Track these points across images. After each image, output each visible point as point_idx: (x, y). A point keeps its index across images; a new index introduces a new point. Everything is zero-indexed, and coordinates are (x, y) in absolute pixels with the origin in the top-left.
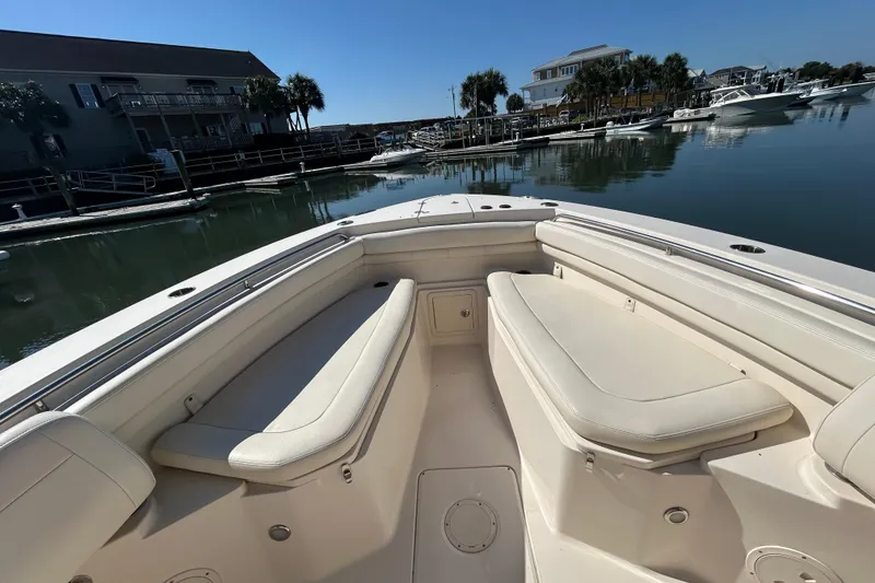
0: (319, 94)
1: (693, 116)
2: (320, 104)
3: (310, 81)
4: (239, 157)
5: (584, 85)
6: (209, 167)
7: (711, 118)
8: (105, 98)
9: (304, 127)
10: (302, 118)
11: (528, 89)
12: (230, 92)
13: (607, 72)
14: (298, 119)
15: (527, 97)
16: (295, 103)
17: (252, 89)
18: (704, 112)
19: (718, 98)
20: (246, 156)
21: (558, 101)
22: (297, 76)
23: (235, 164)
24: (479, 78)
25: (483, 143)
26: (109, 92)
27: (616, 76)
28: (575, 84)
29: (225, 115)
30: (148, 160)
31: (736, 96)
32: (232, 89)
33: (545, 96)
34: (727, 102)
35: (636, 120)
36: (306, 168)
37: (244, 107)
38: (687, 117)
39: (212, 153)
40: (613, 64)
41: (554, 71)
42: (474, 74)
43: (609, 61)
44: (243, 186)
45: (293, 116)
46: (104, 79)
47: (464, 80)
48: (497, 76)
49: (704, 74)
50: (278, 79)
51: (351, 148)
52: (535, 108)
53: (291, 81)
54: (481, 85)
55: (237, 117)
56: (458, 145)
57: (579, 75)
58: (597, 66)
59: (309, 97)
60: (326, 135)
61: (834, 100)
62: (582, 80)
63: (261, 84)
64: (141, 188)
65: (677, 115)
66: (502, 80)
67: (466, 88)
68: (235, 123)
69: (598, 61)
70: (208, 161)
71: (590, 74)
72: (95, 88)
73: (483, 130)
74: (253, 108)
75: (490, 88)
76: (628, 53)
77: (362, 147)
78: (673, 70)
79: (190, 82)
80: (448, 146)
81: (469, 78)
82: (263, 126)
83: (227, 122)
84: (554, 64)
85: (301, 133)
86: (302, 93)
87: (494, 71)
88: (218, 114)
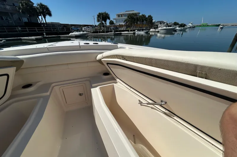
0: (50, 11)
1: (154, 31)
2: (50, 15)
3: (46, 6)
4: (18, 29)
5: (130, 20)
6: (5, 31)
7: (158, 32)
10: (43, 18)
11: (115, 19)
12: (12, 5)
13: (135, 17)
14: (42, 18)
15: (114, 21)
16: (40, 13)
17: (22, 5)
18: (157, 30)
19: (160, 27)
20: (21, 29)
21: (123, 24)
22: (41, 4)
23: (17, 31)
24: (102, 14)
25: (104, 32)
27: (137, 19)
28: (127, 19)
29: (11, 13)
31: (163, 27)
32: (13, 4)
33: (119, 22)
34: (162, 28)
35: (143, 30)
36: (46, 35)
37: (19, 11)
38: (153, 31)
39: (5, 26)
40: (137, 15)
41: (122, 15)
42: (101, 12)
43: (135, 14)
44: (21, 39)
45: (40, 17)
47: (98, 14)
48: (107, 14)
49: (155, 22)
50: (33, 4)
51: (62, 30)
52: (117, 25)
53: (38, 5)
54: (103, 16)
55: (17, 15)
56: (97, 32)
59: (45, 11)
60: (53, 25)
61: (181, 30)
62: (129, 18)
63: (26, 4)
65: (151, 30)
66: (109, 15)
67: (99, 16)
68: (16, 17)
69: (133, 14)
70: (4, 29)
71: (131, 17)
73: (104, 29)
74: (23, 12)
75: (105, 17)
76: (139, 13)
78: (150, 19)
80: (94, 32)
81: (99, 13)
82: (28, 19)
83: (12, 16)
84: (121, 13)
85: (43, 24)
86: (43, 10)
87: (106, 12)
88: (8, 13)
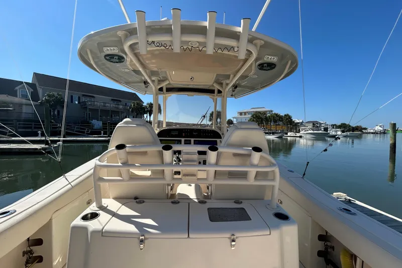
1: (294, 135)
7: (301, 137)
8: (81, 101)
9: (148, 120)
11: (235, 118)
13: (263, 117)
14: (147, 117)
15: (234, 121)
16: (147, 111)
17: (134, 105)
18: (298, 135)
19: (302, 130)
22: (151, 103)
26: (83, 99)
27: (266, 118)
29: (121, 112)
30: (88, 123)
31: (308, 131)
32: (126, 104)
35: (273, 134)
37: (129, 110)
38: (292, 135)
40: (265, 114)
41: (245, 113)
45: (145, 115)
46: (83, 95)
47: (210, 112)
49: (303, 122)
50: (144, 103)
53: (148, 104)
55: (125, 113)
57: (253, 116)
58: (259, 114)
62: (254, 118)
63: (138, 104)
64: (84, 132)
65: (289, 134)
67: (211, 115)
68: (124, 115)
69: (260, 112)
71: (256, 116)
72: (79, 98)
74: (132, 111)
76: (272, 111)
78: (287, 119)
79: (112, 100)
83: (121, 114)
84: (245, 111)
88: (119, 112)
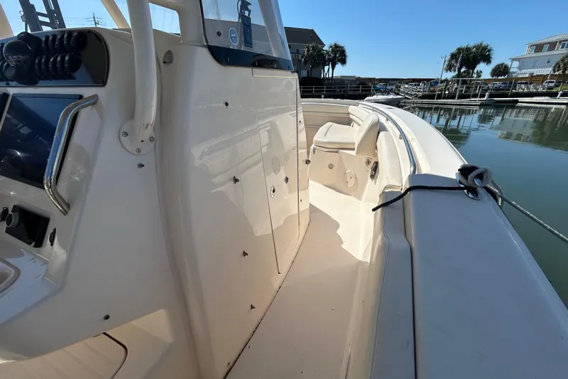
0: (345, 56)
2: (343, 62)
3: (342, 47)
9: (330, 76)
10: (331, 70)
12: (296, 52)
14: (328, 70)
15: (514, 67)
16: (330, 60)
17: (308, 51)
21: (547, 71)
24: (468, 49)
25: (453, 98)
32: (298, 50)
33: (534, 67)
37: (301, 60)
42: (464, 45)
45: (326, 68)
47: (454, 50)
48: (485, 48)
51: (355, 90)
52: (519, 76)
53: (331, 47)
54: (467, 55)
56: (432, 97)
59: (339, 55)
60: (342, 81)
63: (314, 48)
66: (489, 51)
67: (454, 56)
73: (456, 89)
74: (306, 62)
75: (475, 57)
77: (362, 91)
80: (423, 97)
81: (459, 49)
82: (308, 72)
85: (328, 79)
86: (335, 54)
87: (484, 44)
